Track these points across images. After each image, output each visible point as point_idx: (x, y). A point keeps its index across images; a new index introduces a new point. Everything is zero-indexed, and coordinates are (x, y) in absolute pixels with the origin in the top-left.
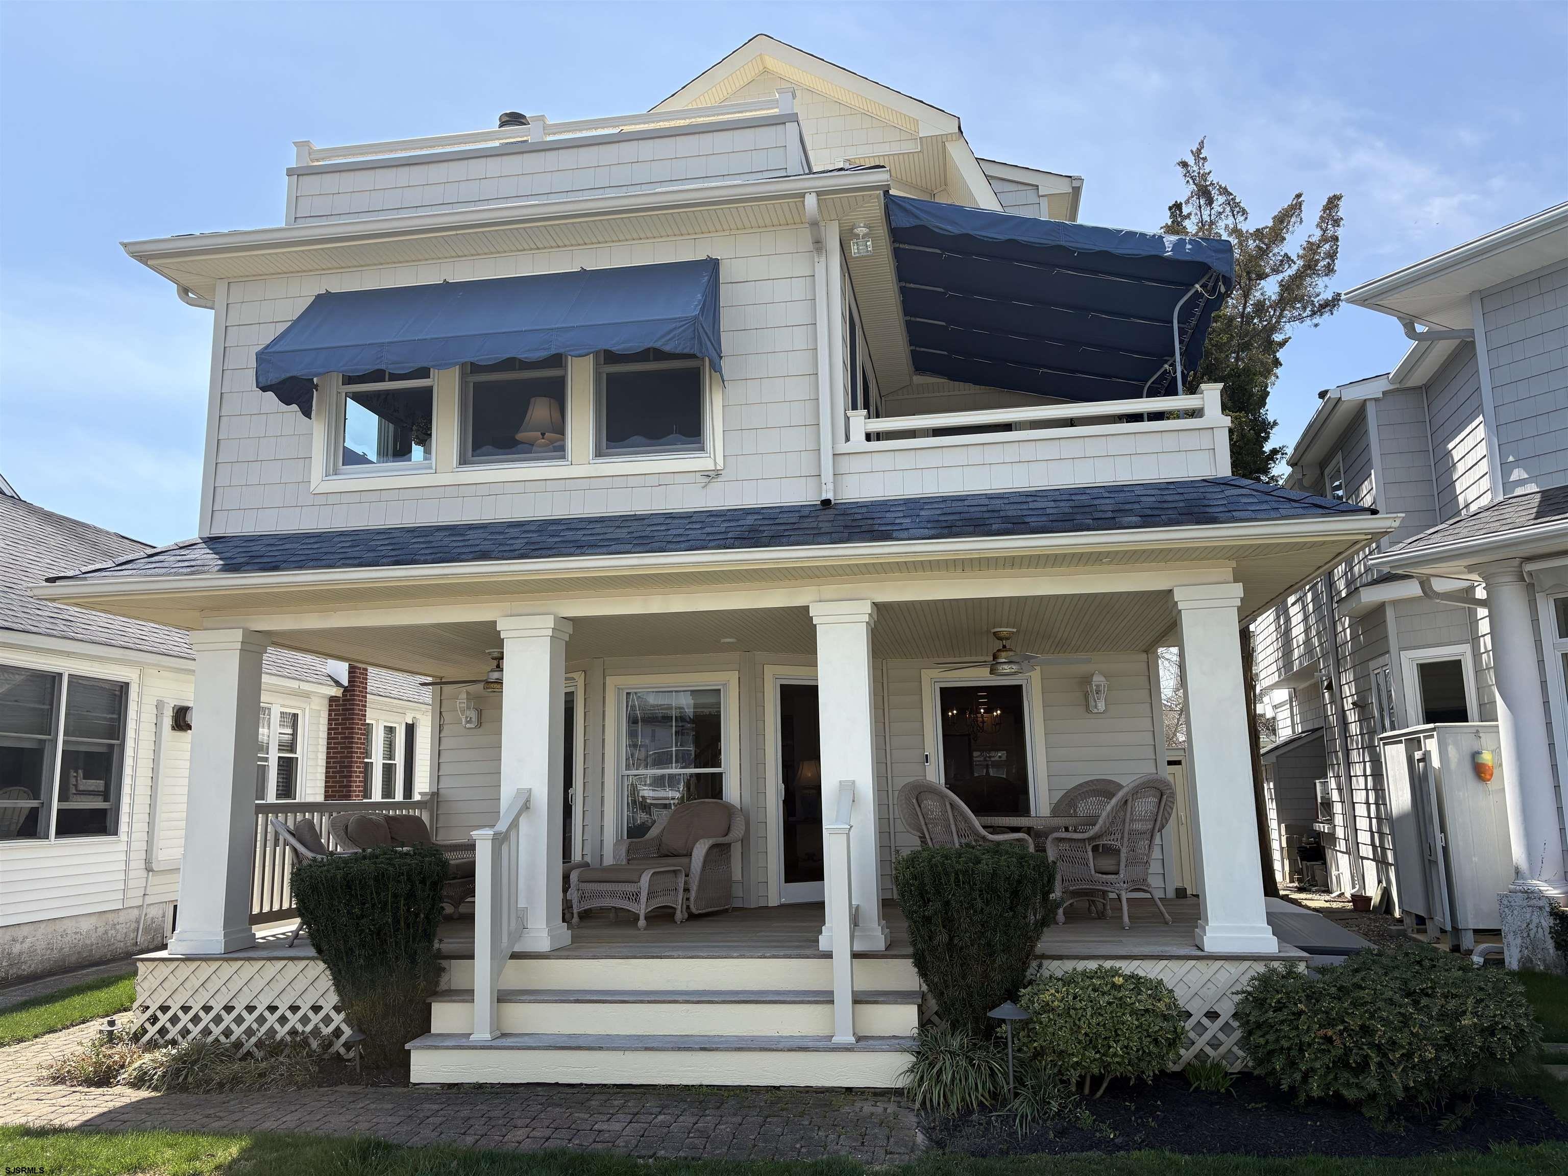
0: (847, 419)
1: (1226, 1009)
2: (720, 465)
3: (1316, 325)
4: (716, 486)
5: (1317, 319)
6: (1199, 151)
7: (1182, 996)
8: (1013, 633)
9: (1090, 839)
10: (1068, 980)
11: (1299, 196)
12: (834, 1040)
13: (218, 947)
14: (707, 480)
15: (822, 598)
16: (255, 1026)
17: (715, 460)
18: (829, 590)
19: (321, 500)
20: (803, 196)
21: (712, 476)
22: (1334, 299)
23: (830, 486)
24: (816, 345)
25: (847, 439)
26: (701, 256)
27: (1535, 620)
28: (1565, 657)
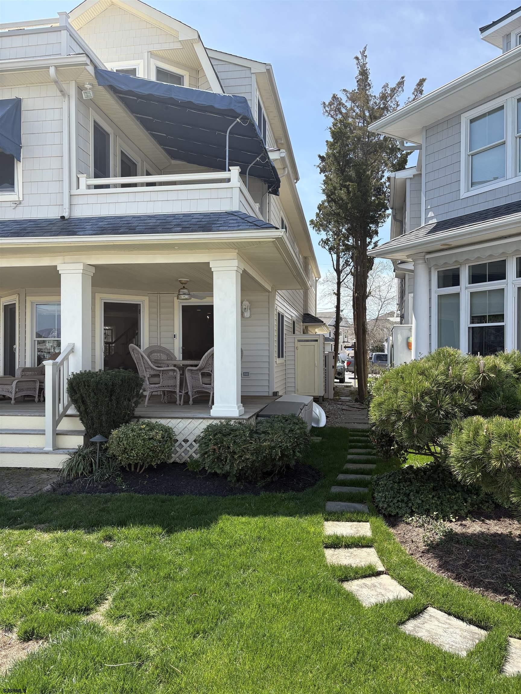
2: (21, 199)
4: (20, 208)
6: (364, 52)
8: (188, 281)
9: (200, 370)
11: (403, 78)
12: (44, 449)
14: (15, 205)
15: (65, 262)
17: (19, 196)
18: (68, 258)
20: (48, 68)
21: (18, 204)
23: (67, 210)
24: (63, 142)
25: (78, 187)
26: (14, 97)
27: (430, 280)
28: (440, 297)
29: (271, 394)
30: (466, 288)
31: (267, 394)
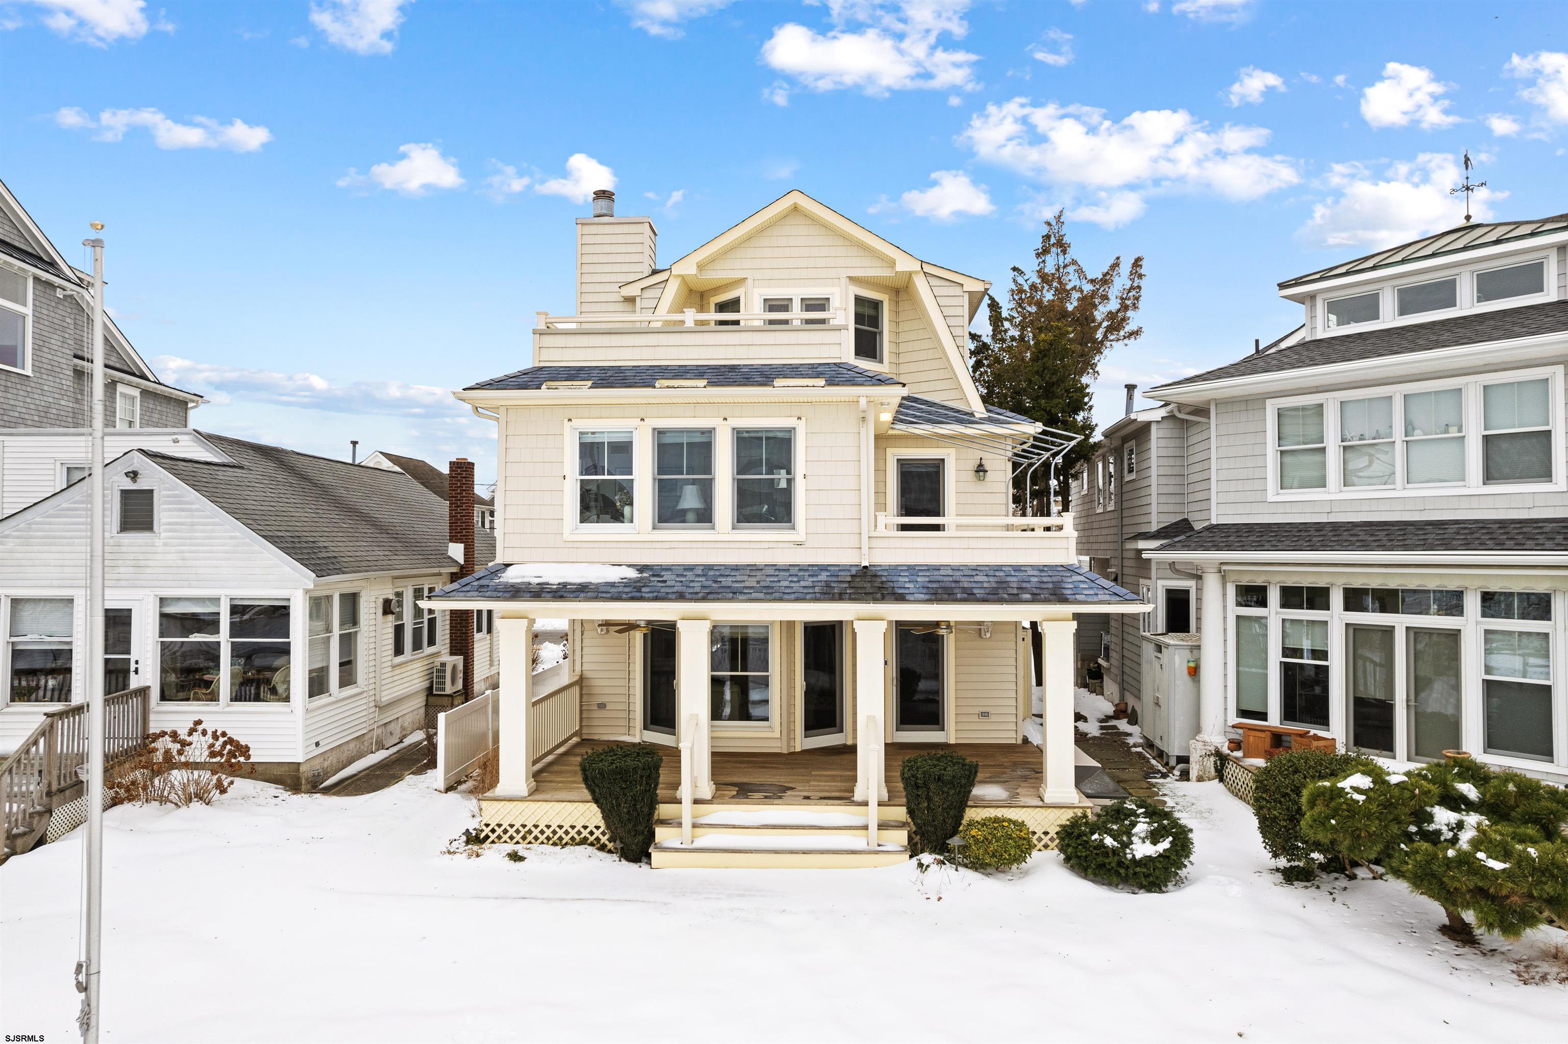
0: (876, 516)
1: (1053, 832)
2: (803, 539)
3: (1126, 345)
4: (801, 551)
5: (1126, 341)
6: (1060, 217)
7: (1032, 826)
10: (984, 823)
11: (1118, 258)
13: (525, 793)
14: (796, 547)
15: (859, 617)
16: (551, 835)
17: (801, 535)
19: (571, 545)
21: (799, 545)
22: (1137, 331)
23: (867, 557)
24: (860, 472)
27: (1224, 595)
28: (1238, 618)
29: (1020, 742)
30: (1277, 613)
31: (1013, 742)
